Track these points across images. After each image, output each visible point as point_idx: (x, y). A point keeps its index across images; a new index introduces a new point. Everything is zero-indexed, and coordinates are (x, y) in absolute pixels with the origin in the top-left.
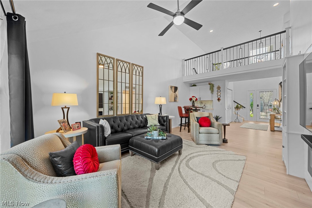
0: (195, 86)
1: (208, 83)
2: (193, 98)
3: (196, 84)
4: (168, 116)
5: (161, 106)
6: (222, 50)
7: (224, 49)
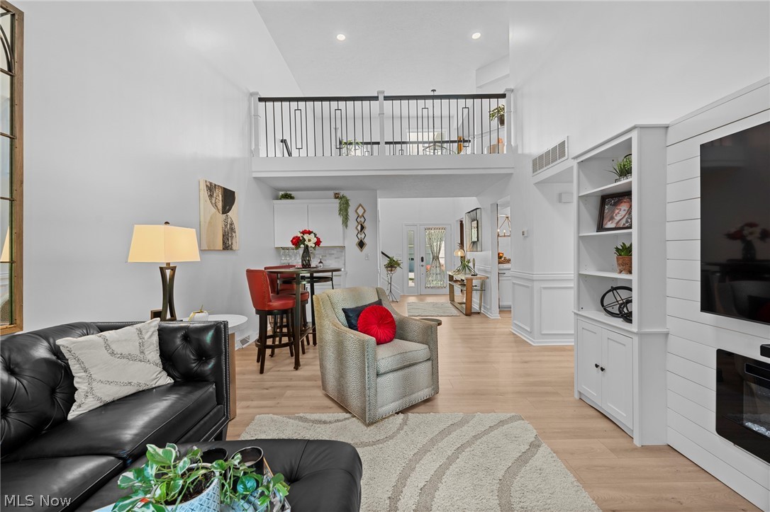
0: (290, 197)
1: (331, 193)
2: (306, 237)
3: (293, 194)
4: (226, 324)
5: (168, 272)
6: (381, 98)
7: (386, 98)
